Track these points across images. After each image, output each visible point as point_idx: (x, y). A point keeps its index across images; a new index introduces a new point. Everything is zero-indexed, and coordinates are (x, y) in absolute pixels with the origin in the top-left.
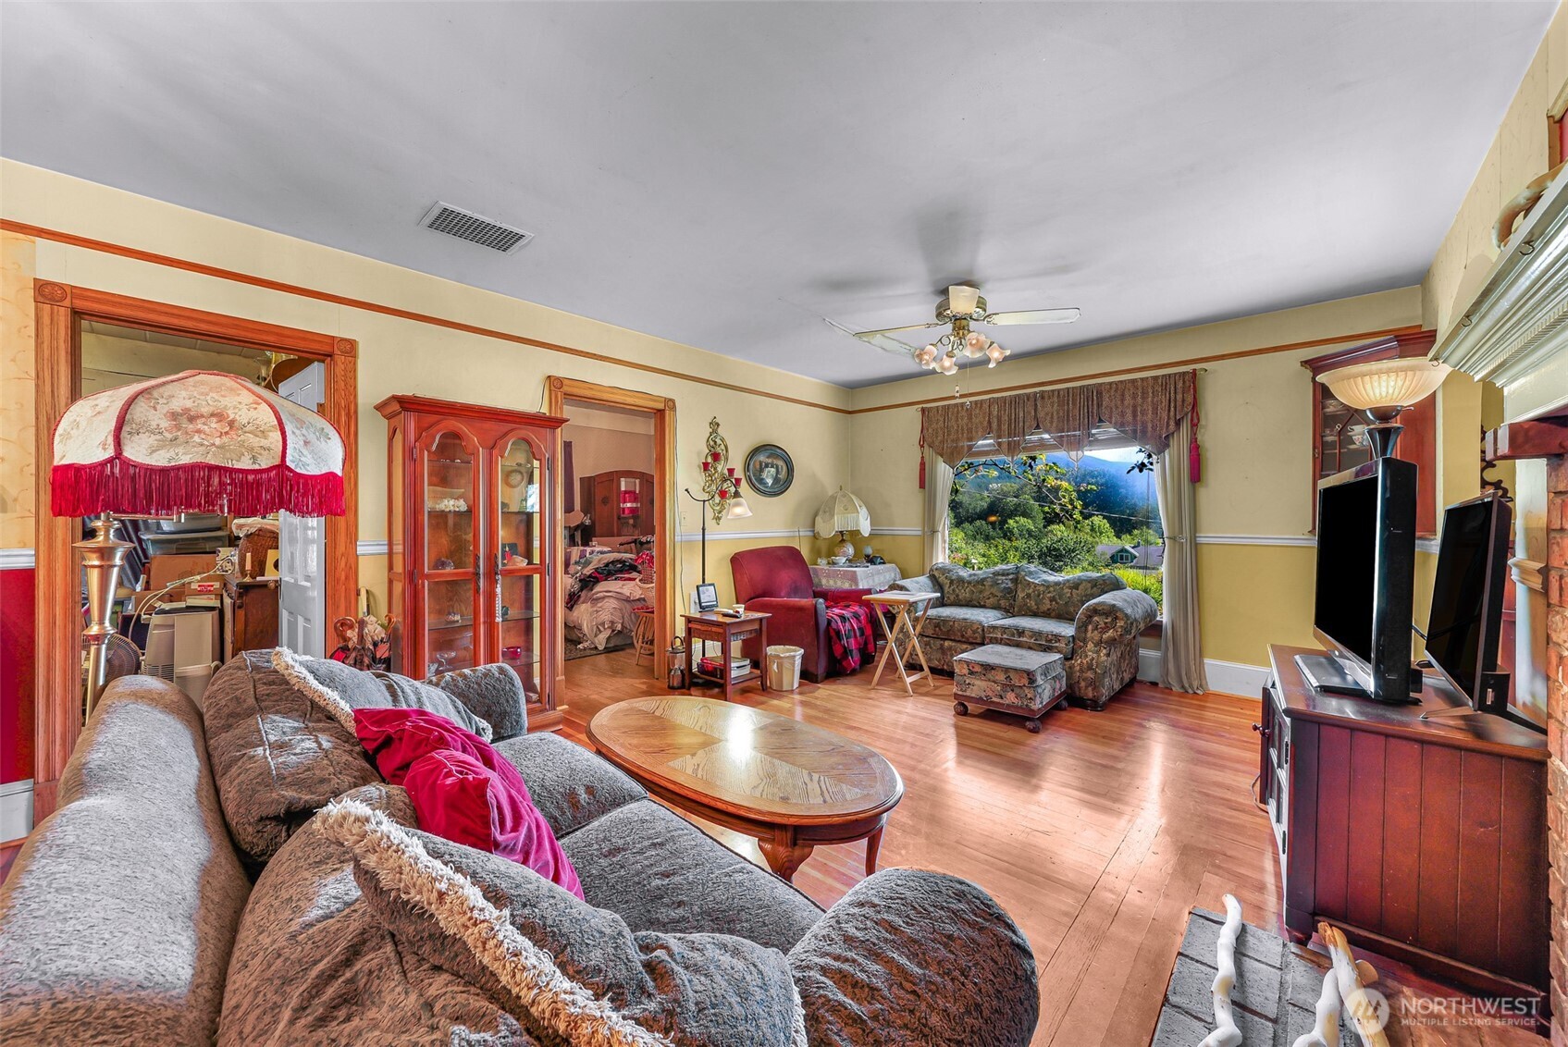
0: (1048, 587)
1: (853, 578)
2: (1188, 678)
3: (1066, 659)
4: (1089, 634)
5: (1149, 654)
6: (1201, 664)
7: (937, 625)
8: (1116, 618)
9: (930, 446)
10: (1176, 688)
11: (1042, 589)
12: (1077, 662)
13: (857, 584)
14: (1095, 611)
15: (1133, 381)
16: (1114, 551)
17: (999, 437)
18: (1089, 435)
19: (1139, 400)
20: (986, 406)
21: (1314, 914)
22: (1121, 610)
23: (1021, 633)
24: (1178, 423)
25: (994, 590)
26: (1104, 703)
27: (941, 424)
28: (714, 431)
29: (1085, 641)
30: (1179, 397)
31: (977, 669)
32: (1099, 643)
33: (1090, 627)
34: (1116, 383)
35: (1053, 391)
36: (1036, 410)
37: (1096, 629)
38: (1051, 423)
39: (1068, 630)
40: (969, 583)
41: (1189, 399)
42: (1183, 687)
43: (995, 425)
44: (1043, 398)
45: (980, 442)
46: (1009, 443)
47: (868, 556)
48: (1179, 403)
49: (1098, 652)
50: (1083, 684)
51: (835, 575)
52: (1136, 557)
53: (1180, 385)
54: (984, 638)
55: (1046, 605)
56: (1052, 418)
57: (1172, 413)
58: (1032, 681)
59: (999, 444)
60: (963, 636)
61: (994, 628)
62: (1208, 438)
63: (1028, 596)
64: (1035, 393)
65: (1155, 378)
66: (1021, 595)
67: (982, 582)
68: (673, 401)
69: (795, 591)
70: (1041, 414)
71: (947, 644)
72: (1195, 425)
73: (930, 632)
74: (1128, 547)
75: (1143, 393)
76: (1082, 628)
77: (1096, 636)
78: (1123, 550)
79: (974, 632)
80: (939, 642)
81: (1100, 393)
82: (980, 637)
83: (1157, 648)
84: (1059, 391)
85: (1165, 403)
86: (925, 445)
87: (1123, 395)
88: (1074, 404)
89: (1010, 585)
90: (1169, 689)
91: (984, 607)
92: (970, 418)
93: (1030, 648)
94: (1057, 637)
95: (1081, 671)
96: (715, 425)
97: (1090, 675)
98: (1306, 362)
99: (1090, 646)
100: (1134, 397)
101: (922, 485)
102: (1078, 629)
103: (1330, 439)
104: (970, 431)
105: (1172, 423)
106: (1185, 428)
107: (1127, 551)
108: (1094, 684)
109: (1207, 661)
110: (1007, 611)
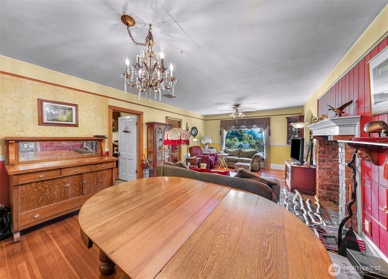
0: (246, 153)
1: (210, 151)
2: (268, 167)
3: (252, 164)
4: (255, 160)
5: (262, 163)
6: (270, 164)
7: (228, 159)
8: (259, 157)
9: (222, 127)
10: (266, 169)
11: (245, 153)
12: (253, 164)
13: (211, 153)
14: (256, 156)
15: (260, 118)
16: (239, 145)
17: (236, 126)
18: (252, 127)
19: (261, 121)
20: (233, 121)
21: (294, 189)
22: (260, 156)
23: (243, 160)
24: (267, 126)
25: (236, 153)
26: (257, 171)
27: (224, 123)
28: (187, 125)
29: (254, 161)
30: (267, 121)
31: (239, 166)
32: (256, 161)
33: (255, 159)
34: (257, 118)
35: (246, 119)
36: (242, 122)
37: (256, 159)
38: (245, 124)
39: (251, 160)
40: (232, 152)
41: (269, 122)
42: (267, 168)
43: (235, 124)
44: (244, 120)
45: (232, 127)
46: (238, 127)
47: (210, 147)
48: (267, 123)
49: (256, 163)
50: (254, 168)
51: (206, 151)
52: (243, 146)
53: (267, 119)
54: (237, 161)
55: (246, 156)
56: (245, 123)
57: (266, 124)
58: (248, 167)
59: (236, 127)
60: (233, 161)
61: (238, 159)
62: (271, 128)
63: (243, 154)
64: (242, 119)
65: (263, 118)
66: (241, 154)
67: (234, 152)
68: (182, 120)
69: (201, 154)
70: (243, 123)
71: (230, 162)
72: (269, 126)
73: (227, 161)
74: (242, 144)
75: (261, 120)
76: (254, 159)
77: (256, 160)
78: (241, 145)
79: (235, 160)
80: (228, 162)
81: (254, 120)
82: (236, 161)
83: (263, 162)
84: (247, 119)
85: (265, 122)
86: (221, 127)
87: (258, 120)
88: (249, 121)
89: (239, 152)
90: (265, 169)
91: (235, 156)
92: (230, 123)
93: (245, 163)
94: (250, 161)
95: (254, 166)
96: (187, 123)
97: (255, 166)
98: (286, 118)
99: (255, 162)
100: (260, 121)
101: (221, 134)
102: (253, 159)
103: (290, 129)
104: (230, 125)
105: (266, 126)
106: (268, 126)
107: (242, 145)
108: (256, 168)
109: (271, 164)
110: (239, 157)
